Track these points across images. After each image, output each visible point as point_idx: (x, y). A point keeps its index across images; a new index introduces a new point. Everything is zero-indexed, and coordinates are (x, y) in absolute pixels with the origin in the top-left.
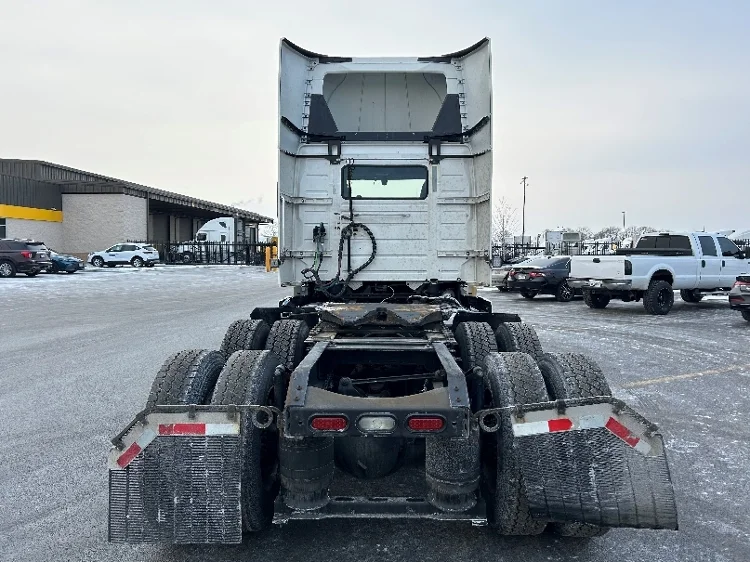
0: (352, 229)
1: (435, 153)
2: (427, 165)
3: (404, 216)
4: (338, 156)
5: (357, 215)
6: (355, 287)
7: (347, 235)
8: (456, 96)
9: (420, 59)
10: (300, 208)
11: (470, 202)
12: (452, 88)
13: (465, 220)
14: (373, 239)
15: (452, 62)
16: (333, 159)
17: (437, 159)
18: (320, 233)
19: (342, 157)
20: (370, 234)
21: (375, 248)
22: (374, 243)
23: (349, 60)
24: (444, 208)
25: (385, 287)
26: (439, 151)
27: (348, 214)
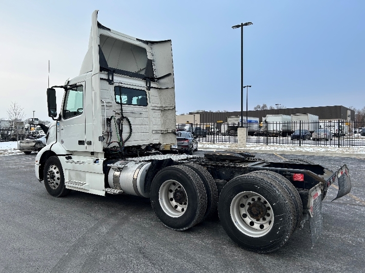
1: (148, 85)
2: (146, 90)
3: (141, 114)
4: (112, 80)
7: (119, 123)
8: (151, 61)
9: (137, 39)
11: (161, 109)
12: (149, 57)
13: (160, 116)
14: (130, 124)
15: (149, 45)
16: (110, 82)
17: (149, 88)
19: (114, 81)
20: (129, 122)
21: (131, 130)
22: (131, 127)
23: (109, 30)
24: (153, 111)
26: (150, 85)
27: (119, 112)
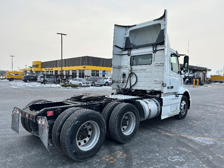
0: (131, 74)
2: (152, 54)
3: (145, 70)
4: (130, 53)
5: (133, 70)
6: (133, 91)
7: (130, 76)
8: (163, 30)
9: (154, 20)
10: (121, 68)
12: (162, 28)
13: (162, 70)
14: (136, 77)
15: (163, 19)
16: (129, 55)
17: (155, 51)
18: (124, 75)
19: (131, 54)
21: (137, 80)
23: (135, 25)
24: (156, 67)
25: (140, 91)
26: (156, 49)
27: (130, 70)
